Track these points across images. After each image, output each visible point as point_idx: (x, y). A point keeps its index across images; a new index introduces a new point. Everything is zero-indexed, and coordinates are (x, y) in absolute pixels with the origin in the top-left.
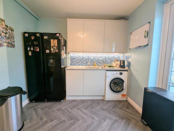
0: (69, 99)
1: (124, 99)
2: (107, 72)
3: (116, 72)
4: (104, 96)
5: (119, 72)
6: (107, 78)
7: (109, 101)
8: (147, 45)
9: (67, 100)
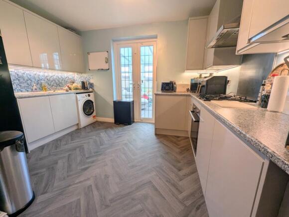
0: (32, 149)
1: (95, 120)
2: (77, 95)
3: (85, 94)
4: (78, 124)
5: (87, 94)
6: (79, 102)
7: (85, 127)
8: (108, 69)
9: (29, 152)
